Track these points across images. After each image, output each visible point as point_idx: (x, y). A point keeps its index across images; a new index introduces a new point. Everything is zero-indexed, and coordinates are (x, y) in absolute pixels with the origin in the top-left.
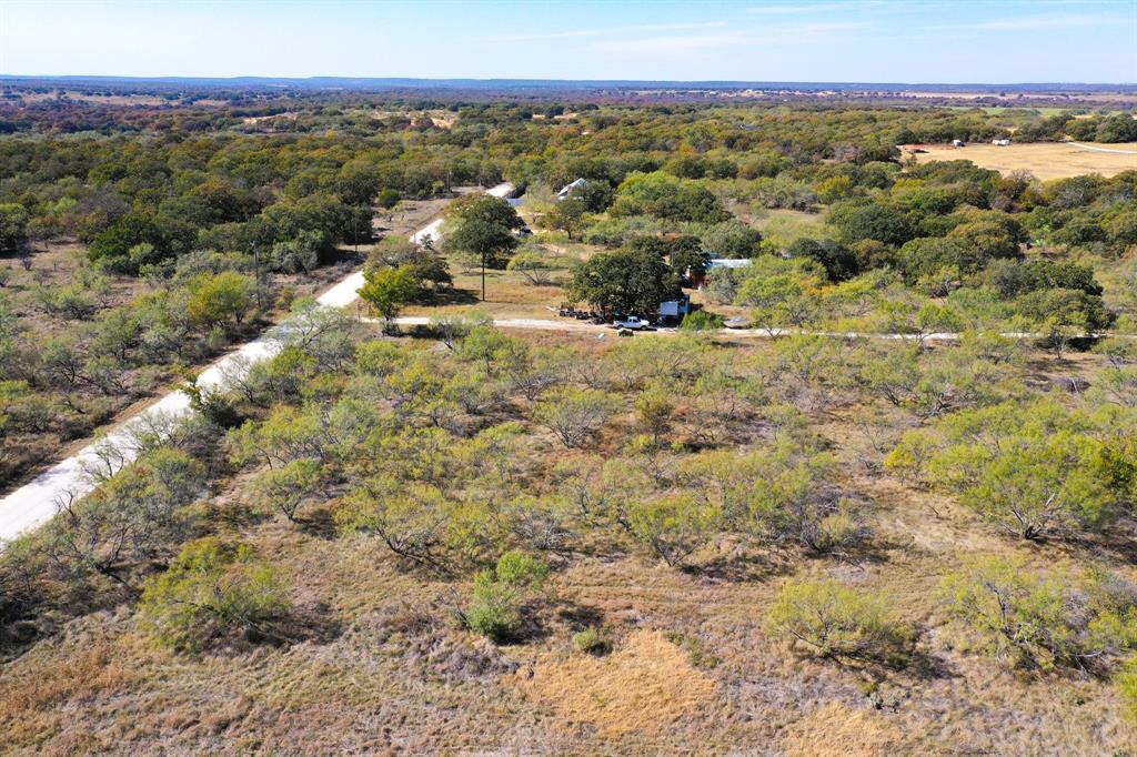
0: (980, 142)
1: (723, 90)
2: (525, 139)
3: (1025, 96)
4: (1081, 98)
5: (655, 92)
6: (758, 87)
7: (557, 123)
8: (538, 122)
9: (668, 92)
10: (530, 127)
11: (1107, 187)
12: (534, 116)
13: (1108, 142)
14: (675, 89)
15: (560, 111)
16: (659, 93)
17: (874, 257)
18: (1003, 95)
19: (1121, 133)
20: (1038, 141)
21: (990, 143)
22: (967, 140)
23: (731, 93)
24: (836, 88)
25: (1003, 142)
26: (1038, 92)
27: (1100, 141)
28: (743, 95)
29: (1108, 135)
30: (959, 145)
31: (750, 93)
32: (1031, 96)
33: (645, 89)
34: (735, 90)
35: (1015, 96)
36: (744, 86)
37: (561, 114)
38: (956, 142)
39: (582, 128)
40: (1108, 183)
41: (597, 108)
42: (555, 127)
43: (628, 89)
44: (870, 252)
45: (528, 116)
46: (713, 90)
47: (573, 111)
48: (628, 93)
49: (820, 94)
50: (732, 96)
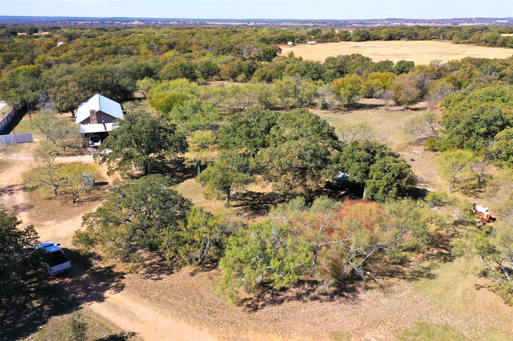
0: (301, 43)
1: (125, 21)
2: (14, 49)
5: (87, 22)
6: (140, 20)
7: (37, 37)
8: (21, 37)
9: (94, 22)
10: (17, 41)
12: (19, 34)
13: (359, 41)
14: (98, 21)
15: (36, 31)
16: (90, 22)
19: (363, 36)
23: (127, 22)
24: (178, 20)
25: (313, 42)
27: (354, 41)
28: (133, 23)
29: (358, 38)
30: (293, 44)
31: (136, 23)
33: (81, 21)
36: (133, 20)
37: (38, 32)
39: (57, 41)
41: (60, 29)
42: (36, 39)
43: (72, 20)
45: (14, 34)
46: (118, 21)
47: (45, 31)
48: (72, 23)
49: (170, 23)
50: (128, 24)
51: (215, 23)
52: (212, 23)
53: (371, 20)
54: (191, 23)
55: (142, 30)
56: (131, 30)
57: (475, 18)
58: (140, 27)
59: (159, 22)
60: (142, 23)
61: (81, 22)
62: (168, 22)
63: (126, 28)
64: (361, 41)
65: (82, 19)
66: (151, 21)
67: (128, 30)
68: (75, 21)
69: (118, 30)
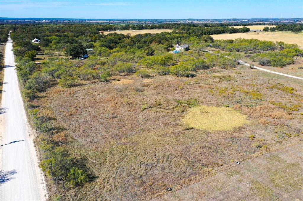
0: (114, 30)
1: (36, 20)
3: (115, 22)
4: (127, 22)
5: (14, 21)
6: (46, 19)
9: (18, 21)
11: (143, 36)
17: (114, 47)
18: (110, 21)
19: (140, 28)
20: (125, 30)
21: (116, 30)
22: (111, 30)
23: (39, 21)
25: (119, 30)
26: (117, 21)
27: (136, 29)
28: (42, 21)
29: (138, 28)
30: (110, 31)
31: (44, 21)
32: (116, 22)
34: (40, 20)
35: (113, 22)
36: (42, 19)
38: (109, 30)
40: (143, 35)
43: (5, 20)
44: (113, 46)
46: (33, 20)
48: (5, 21)
49: (65, 21)
50: (39, 22)
51: (91, 22)
52: (89, 21)
53: (178, 20)
54: (77, 21)
55: (47, 25)
56: (41, 25)
57: (232, 19)
58: (46, 23)
59: (58, 21)
60: (48, 22)
61: (10, 21)
62: (63, 20)
63: (39, 24)
64: (139, 29)
65: (11, 19)
66: (53, 20)
67: (40, 25)
68: (6, 20)
69: (35, 25)
